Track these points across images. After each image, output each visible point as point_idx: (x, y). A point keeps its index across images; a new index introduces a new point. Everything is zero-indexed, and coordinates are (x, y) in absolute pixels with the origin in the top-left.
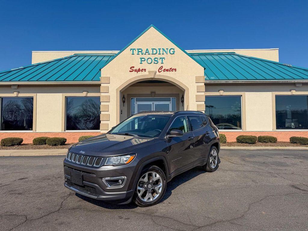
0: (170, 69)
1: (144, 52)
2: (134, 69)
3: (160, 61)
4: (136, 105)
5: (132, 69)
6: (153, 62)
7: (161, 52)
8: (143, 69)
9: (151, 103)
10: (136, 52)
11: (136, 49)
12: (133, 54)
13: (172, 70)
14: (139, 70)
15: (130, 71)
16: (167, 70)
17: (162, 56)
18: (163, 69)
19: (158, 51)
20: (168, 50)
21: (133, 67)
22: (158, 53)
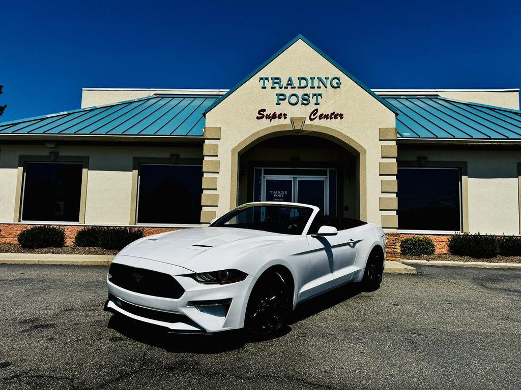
0: (332, 114)
1: (284, 83)
2: (265, 114)
3: (313, 101)
4: (264, 182)
5: (261, 114)
6: (300, 102)
7: (316, 84)
8: (281, 115)
9: (292, 179)
10: (269, 84)
11: (270, 79)
12: (264, 88)
13: (334, 116)
14: (274, 116)
15: (258, 118)
16: (326, 117)
17: (316, 91)
18: (318, 114)
19: (310, 81)
20: (329, 81)
21: (264, 110)
22: (310, 84)
